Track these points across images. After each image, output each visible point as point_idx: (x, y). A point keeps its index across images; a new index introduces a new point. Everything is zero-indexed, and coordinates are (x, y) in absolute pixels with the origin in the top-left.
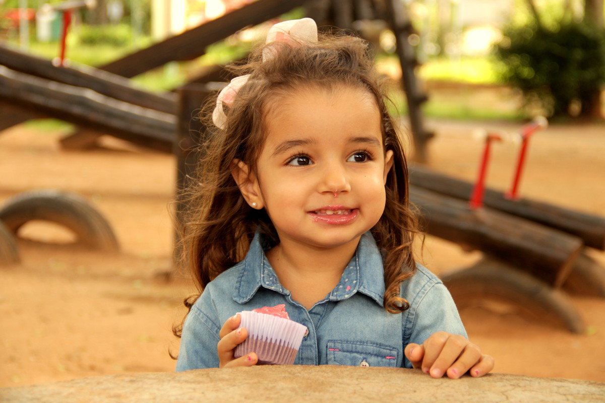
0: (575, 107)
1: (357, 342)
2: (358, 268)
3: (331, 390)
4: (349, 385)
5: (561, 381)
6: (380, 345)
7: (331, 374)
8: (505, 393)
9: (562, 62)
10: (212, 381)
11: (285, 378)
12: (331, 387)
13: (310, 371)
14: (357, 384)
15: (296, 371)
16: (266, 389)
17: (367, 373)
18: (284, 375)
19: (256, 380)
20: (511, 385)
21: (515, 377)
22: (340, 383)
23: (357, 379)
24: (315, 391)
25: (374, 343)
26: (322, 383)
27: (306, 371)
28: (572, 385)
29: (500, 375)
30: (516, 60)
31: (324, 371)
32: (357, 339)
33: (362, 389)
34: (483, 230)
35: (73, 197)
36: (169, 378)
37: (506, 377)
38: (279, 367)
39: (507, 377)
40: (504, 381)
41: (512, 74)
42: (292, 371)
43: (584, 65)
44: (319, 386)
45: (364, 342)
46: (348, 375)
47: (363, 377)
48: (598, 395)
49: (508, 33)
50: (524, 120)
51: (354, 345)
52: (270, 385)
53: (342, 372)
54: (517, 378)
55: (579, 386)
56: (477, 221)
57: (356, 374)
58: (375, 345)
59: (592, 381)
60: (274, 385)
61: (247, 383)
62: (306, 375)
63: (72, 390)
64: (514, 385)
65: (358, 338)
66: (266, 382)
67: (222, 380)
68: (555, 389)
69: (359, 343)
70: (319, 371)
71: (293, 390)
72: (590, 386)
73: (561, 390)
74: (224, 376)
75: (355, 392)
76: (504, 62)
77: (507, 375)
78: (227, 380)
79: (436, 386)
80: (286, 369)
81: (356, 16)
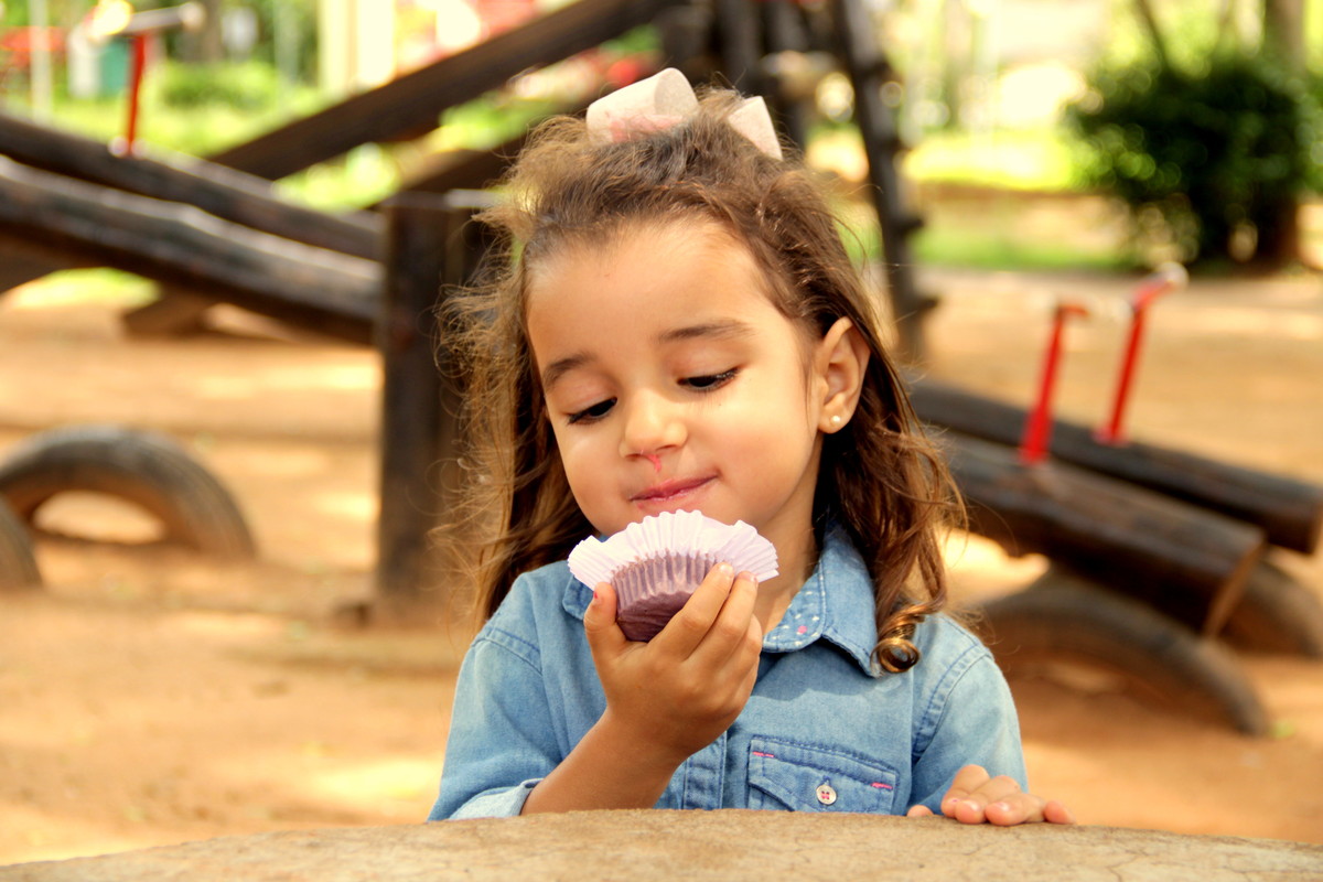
0: (1244, 241)
1: (813, 744)
2: (823, 594)
3: (741, 863)
4: (779, 852)
5: (1234, 843)
6: (862, 757)
7: (739, 829)
8: (1115, 869)
9: (1215, 145)
10: (483, 844)
11: (640, 837)
12: (740, 857)
13: (694, 823)
14: (798, 851)
15: (665, 823)
16: (602, 861)
17: (817, 827)
18: (638, 832)
19: (578, 843)
20: (1127, 851)
21: (1134, 834)
22: (761, 849)
23: (796, 839)
24: (706, 867)
25: (848, 752)
26: (722, 850)
27: (685, 823)
28: (1258, 852)
29: (1104, 829)
30: (1114, 139)
31: (723, 823)
32: (814, 740)
33: (808, 861)
34: (1048, 509)
35: (156, 441)
36: (391, 839)
37: (1114, 835)
38: (628, 814)
39: (1119, 835)
40: (1113, 842)
41: (1107, 168)
42: (655, 822)
43: (1262, 148)
44: (715, 854)
45: (827, 748)
46: (776, 831)
47: (808, 835)
48: (1315, 872)
49: (1098, 80)
50: (1134, 270)
51: (806, 752)
52: (610, 854)
53: (764, 825)
54: (1139, 835)
55: (1272, 853)
56: (1037, 491)
57: (793, 828)
58: (850, 756)
59: (1300, 843)
60: (617, 853)
61: (561, 849)
62: (686, 832)
63: (185, 865)
64: (1133, 852)
65: (817, 738)
66: (600, 847)
67: (507, 842)
68: (1222, 860)
69: (816, 748)
70: (713, 822)
71: (660, 863)
72: (1297, 852)
73: (1235, 862)
74: (509, 833)
75: (792, 868)
76: (1090, 143)
77: (1118, 829)
78: (517, 843)
79: (968, 854)
80: (644, 817)
81: (768, 44)
